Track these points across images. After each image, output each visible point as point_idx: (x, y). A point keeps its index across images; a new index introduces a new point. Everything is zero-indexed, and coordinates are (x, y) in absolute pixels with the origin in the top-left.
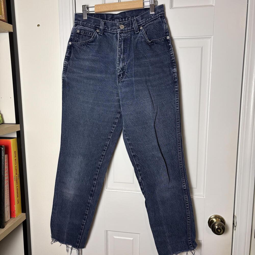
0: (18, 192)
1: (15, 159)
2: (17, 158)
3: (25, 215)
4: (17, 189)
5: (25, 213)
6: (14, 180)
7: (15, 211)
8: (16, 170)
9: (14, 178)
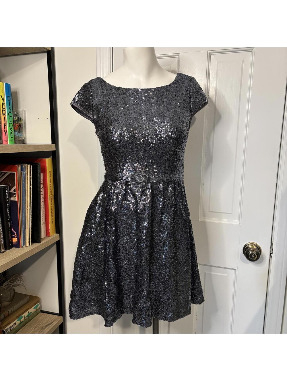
0: (52, 212)
1: (50, 179)
2: (52, 178)
3: (59, 235)
4: (52, 209)
5: (59, 234)
6: (49, 199)
7: (49, 230)
8: (51, 190)
9: (49, 197)
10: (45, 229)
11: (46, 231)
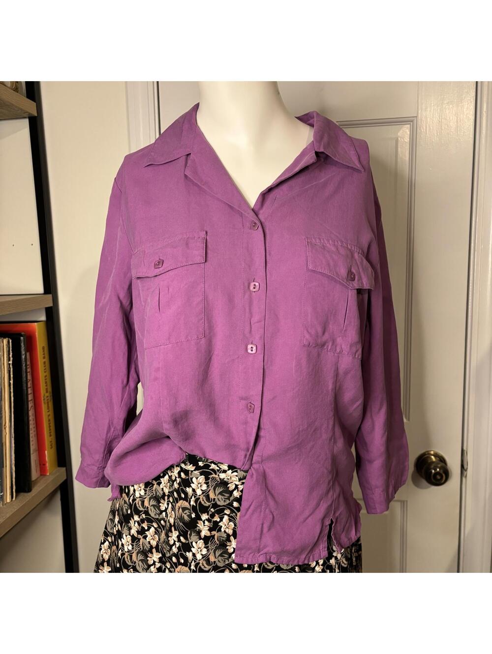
1: (45, 363)
2: (47, 360)
3: (65, 472)
4: (49, 420)
5: (64, 468)
6: (43, 401)
7: (46, 463)
8: (46, 383)
10: (38, 462)
11: (40, 465)
